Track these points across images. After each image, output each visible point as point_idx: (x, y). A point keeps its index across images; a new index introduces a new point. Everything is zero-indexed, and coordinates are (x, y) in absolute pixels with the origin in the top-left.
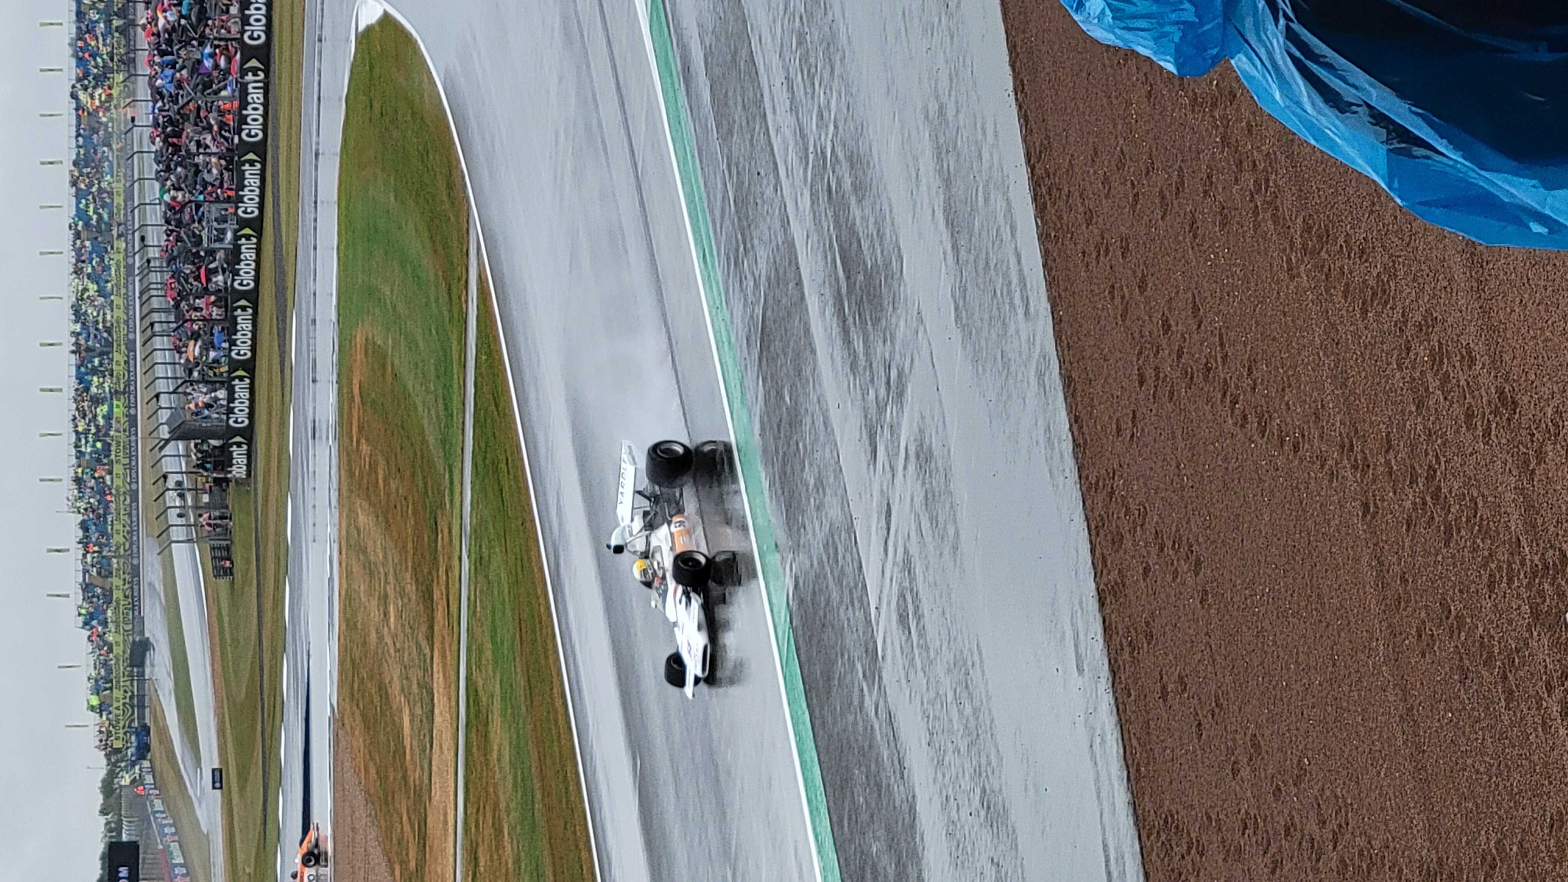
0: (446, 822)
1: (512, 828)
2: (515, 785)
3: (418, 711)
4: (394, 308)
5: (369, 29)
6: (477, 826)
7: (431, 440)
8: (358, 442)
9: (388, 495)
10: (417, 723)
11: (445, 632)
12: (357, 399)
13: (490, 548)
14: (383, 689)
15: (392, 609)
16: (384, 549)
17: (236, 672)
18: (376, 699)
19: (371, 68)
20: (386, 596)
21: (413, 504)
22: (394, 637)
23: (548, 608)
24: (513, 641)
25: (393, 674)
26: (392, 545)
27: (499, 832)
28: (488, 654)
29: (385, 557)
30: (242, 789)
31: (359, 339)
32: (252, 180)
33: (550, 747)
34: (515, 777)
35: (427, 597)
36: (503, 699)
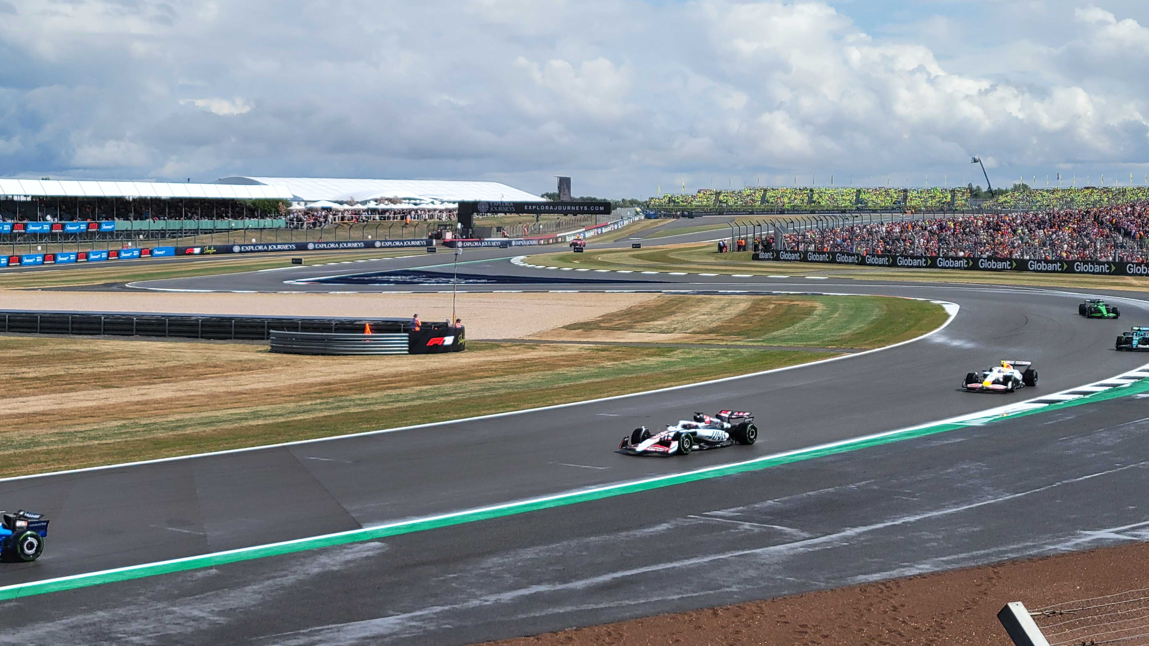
0: (619, 338)
1: (617, 365)
2: (634, 366)
3: (664, 327)
4: (830, 318)
5: (943, 309)
6: (618, 351)
7: (775, 333)
8: (774, 303)
9: (752, 315)
10: (660, 327)
11: (696, 339)
12: (792, 303)
13: (731, 357)
14: (673, 313)
15: (706, 317)
16: (731, 314)
17: (680, 254)
18: (669, 310)
19: (928, 309)
20: (711, 314)
21: (748, 326)
22: (695, 318)
23: (707, 380)
24: (694, 366)
25: (679, 317)
26: (732, 317)
27: (615, 360)
28: (688, 356)
29: (728, 314)
30: (634, 256)
31: (816, 304)
32: (881, 261)
33: (650, 381)
34: (638, 367)
35: (711, 331)
36: (669, 362)
